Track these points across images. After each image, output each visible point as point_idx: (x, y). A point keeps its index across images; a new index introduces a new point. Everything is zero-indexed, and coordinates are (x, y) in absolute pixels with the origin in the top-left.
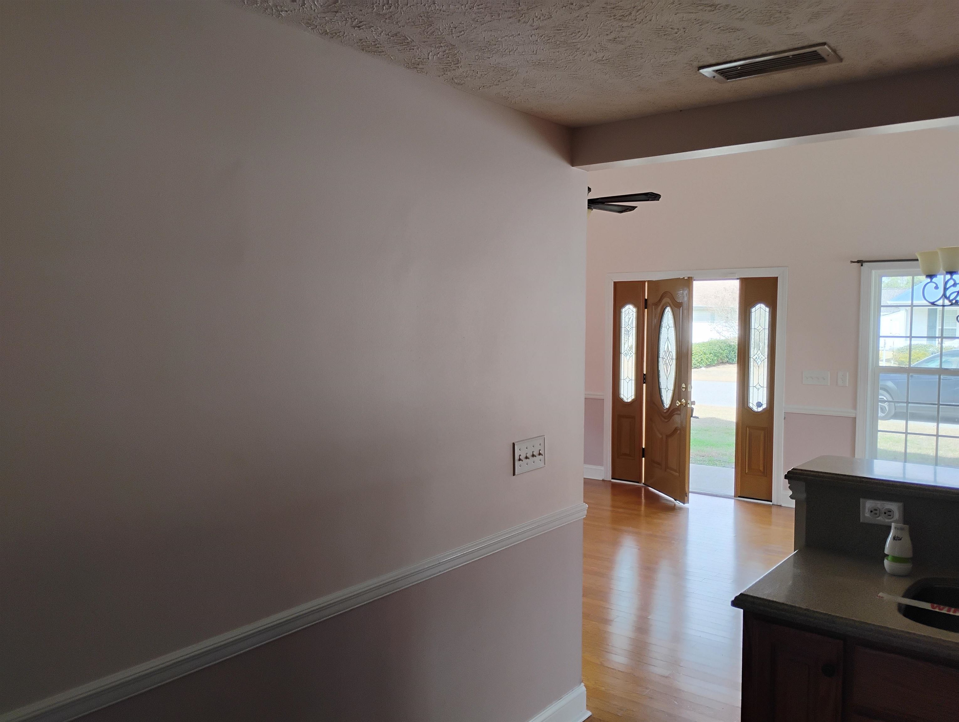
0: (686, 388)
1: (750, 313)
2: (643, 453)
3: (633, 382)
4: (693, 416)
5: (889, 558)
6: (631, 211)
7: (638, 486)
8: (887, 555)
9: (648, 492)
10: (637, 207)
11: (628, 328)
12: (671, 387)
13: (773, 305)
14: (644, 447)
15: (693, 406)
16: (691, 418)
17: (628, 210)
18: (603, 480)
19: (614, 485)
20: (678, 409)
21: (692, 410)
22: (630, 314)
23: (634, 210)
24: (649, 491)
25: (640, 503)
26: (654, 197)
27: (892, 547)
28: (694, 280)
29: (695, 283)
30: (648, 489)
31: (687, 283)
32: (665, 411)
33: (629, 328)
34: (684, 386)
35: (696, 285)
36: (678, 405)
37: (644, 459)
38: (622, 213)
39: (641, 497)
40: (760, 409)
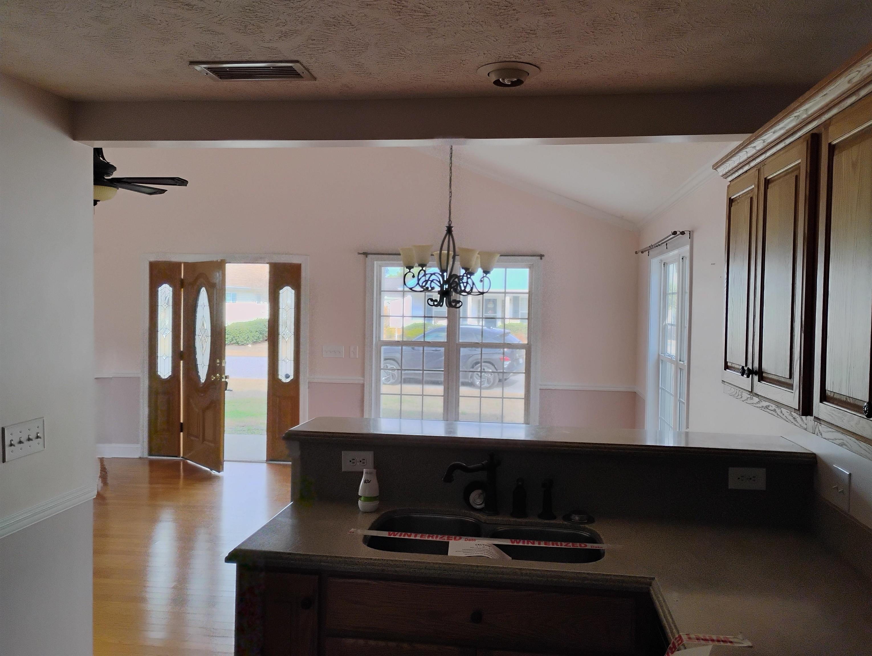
0: (221, 363)
1: (278, 294)
2: (181, 428)
3: (170, 359)
4: (227, 389)
5: (362, 499)
6: (161, 193)
7: (176, 460)
8: (361, 497)
9: (186, 465)
10: (167, 190)
11: (164, 307)
12: (207, 363)
13: (297, 288)
14: (182, 421)
15: (227, 380)
16: (226, 391)
17: (157, 193)
18: (140, 458)
19: (152, 463)
20: (214, 383)
21: (226, 383)
22: (166, 293)
23: (163, 193)
24: (187, 463)
25: (179, 477)
26: (182, 182)
27: (364, 489)
28: (227, 263)
29: (228, 266)
30: (187, 462)
31: (220, 265)
32: (201, 386)
33: (166, 307)
34: (218, 361)
35: (229, 267)
36: (213, 379)
37: (182, 434)
38: (152, 195)
39: (179, 470)
40: (288, 380)
